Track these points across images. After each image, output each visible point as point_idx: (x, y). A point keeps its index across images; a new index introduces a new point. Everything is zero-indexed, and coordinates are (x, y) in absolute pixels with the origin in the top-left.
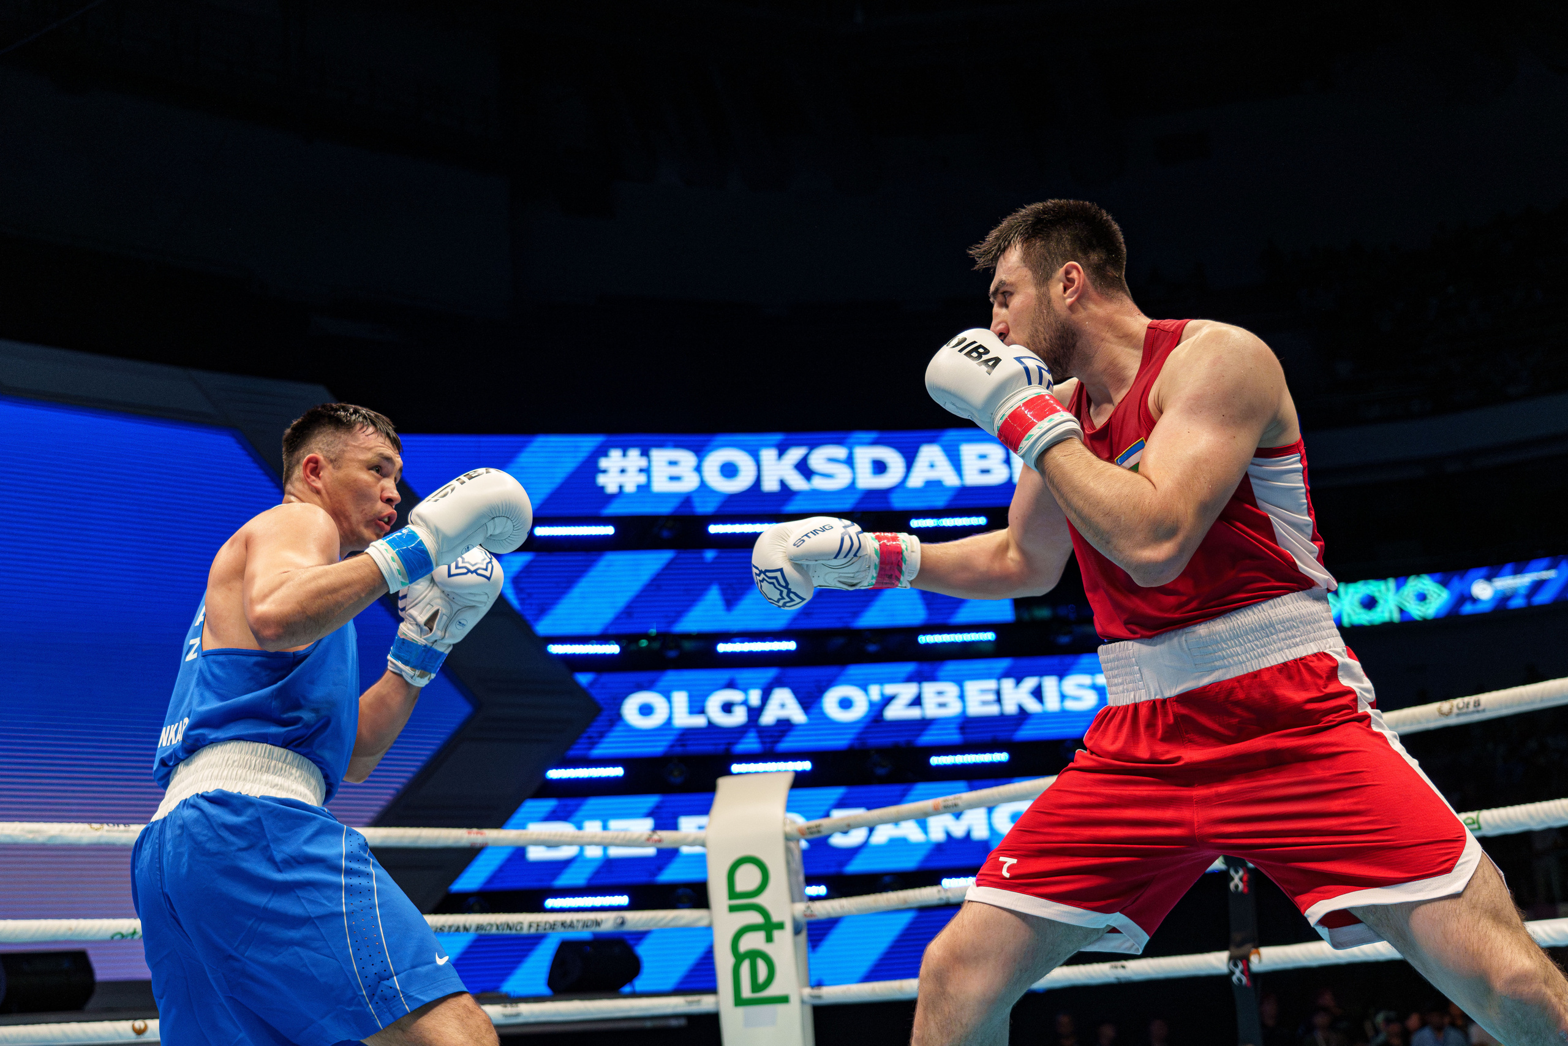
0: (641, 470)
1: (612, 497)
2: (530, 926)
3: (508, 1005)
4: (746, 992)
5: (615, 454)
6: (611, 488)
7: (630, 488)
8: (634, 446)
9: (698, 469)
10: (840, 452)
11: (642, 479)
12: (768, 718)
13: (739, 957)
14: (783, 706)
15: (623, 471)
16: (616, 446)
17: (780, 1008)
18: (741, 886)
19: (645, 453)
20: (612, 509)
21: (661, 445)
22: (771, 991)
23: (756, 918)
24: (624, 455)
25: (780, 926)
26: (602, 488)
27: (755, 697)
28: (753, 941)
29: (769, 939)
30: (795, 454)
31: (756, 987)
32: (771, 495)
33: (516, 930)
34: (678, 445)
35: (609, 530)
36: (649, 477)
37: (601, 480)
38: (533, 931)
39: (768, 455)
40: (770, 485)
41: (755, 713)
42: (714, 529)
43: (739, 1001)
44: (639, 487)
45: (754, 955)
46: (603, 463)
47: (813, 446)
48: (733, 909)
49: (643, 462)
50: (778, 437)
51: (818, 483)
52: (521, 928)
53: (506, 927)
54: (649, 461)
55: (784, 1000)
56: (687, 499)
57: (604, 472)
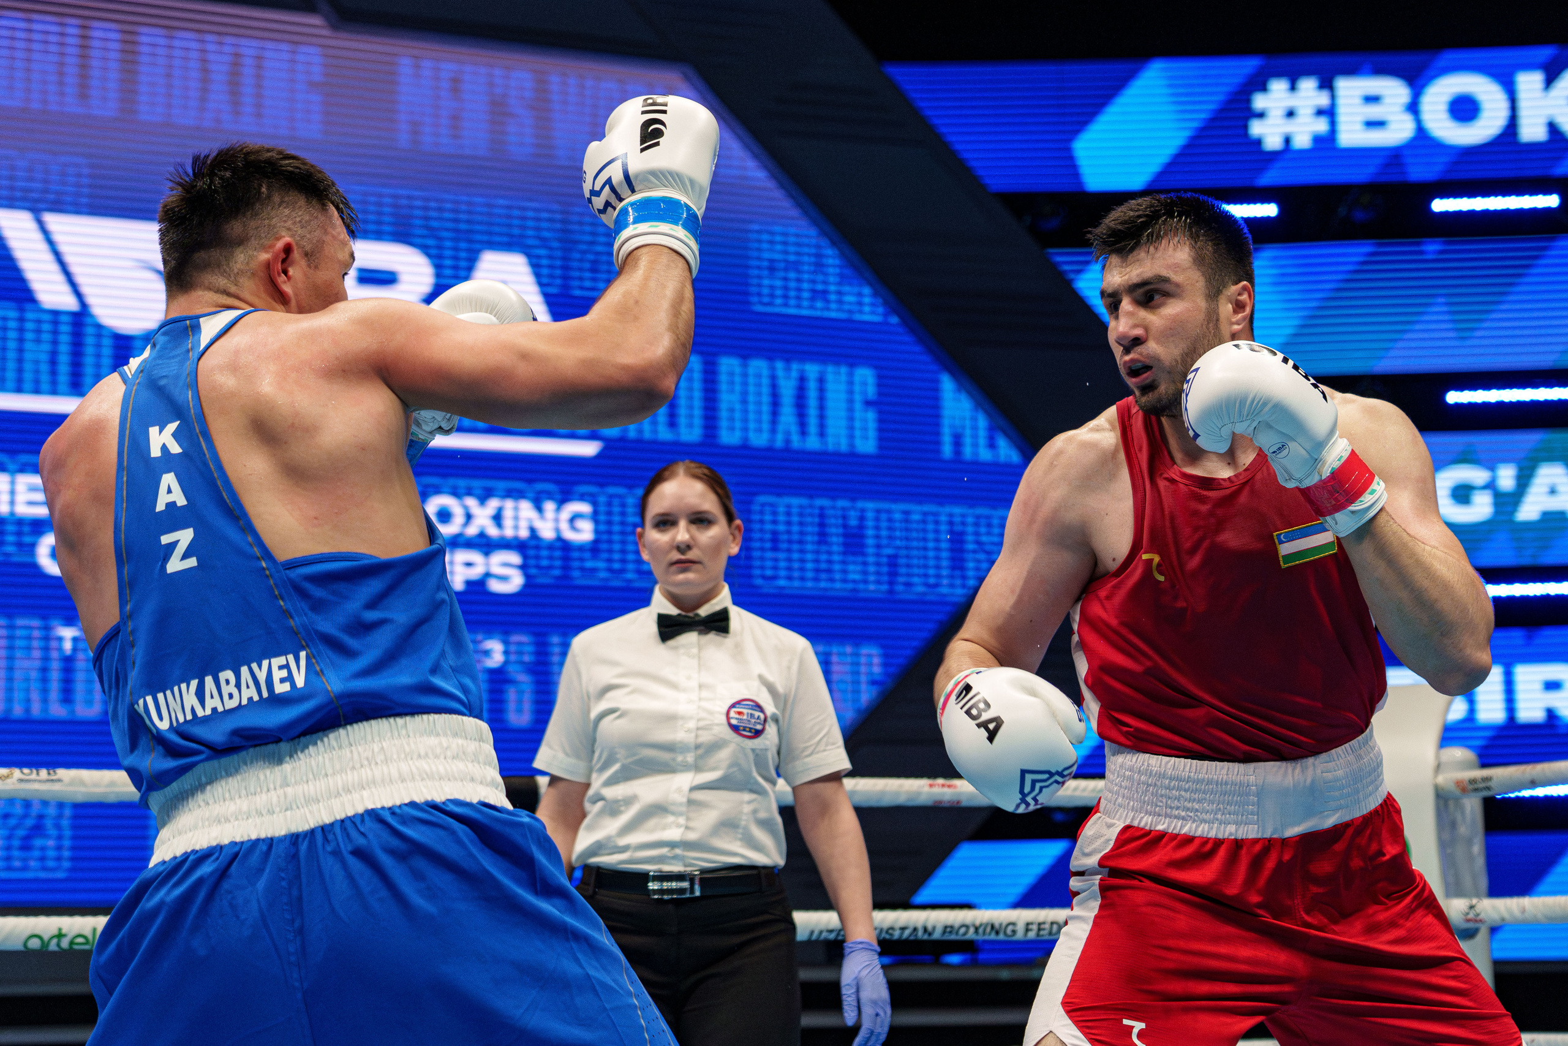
0: (1320, 112)
1: (1274, 155)
2: (1027, 930)
5: (1278, 87)
6: (1272, 142)
7: (1302, 141)
8: (1307, 73)
9: (1413, 108)
11: (1321, 126)
12: (1529, 510)
14: (1553, 491)
15: (1291, 114)
16: (1279, 74)
19: (1327, 84)
20: (1270, 178)
21: (1352, 71)
24: (1293, 88)
26: (1258, 142)
27: (1506, 477)
32: (1533, 147)
34: (1379, 71)
35: (1269, 210)
36: (1333, 123)
37: (1256, 128)
38: (1032, 935)
39: (1529, 82)
40: (1532, 131)
41: (1507, 502)
42: (1439, 205)
44: (1318, 139)
46: (1259, 102)
49: (1323, 100)
50: (1545, 53)
53: (989, 929)
54: (1333, 97)
56: (1394, 156)
57: (1261, 115)
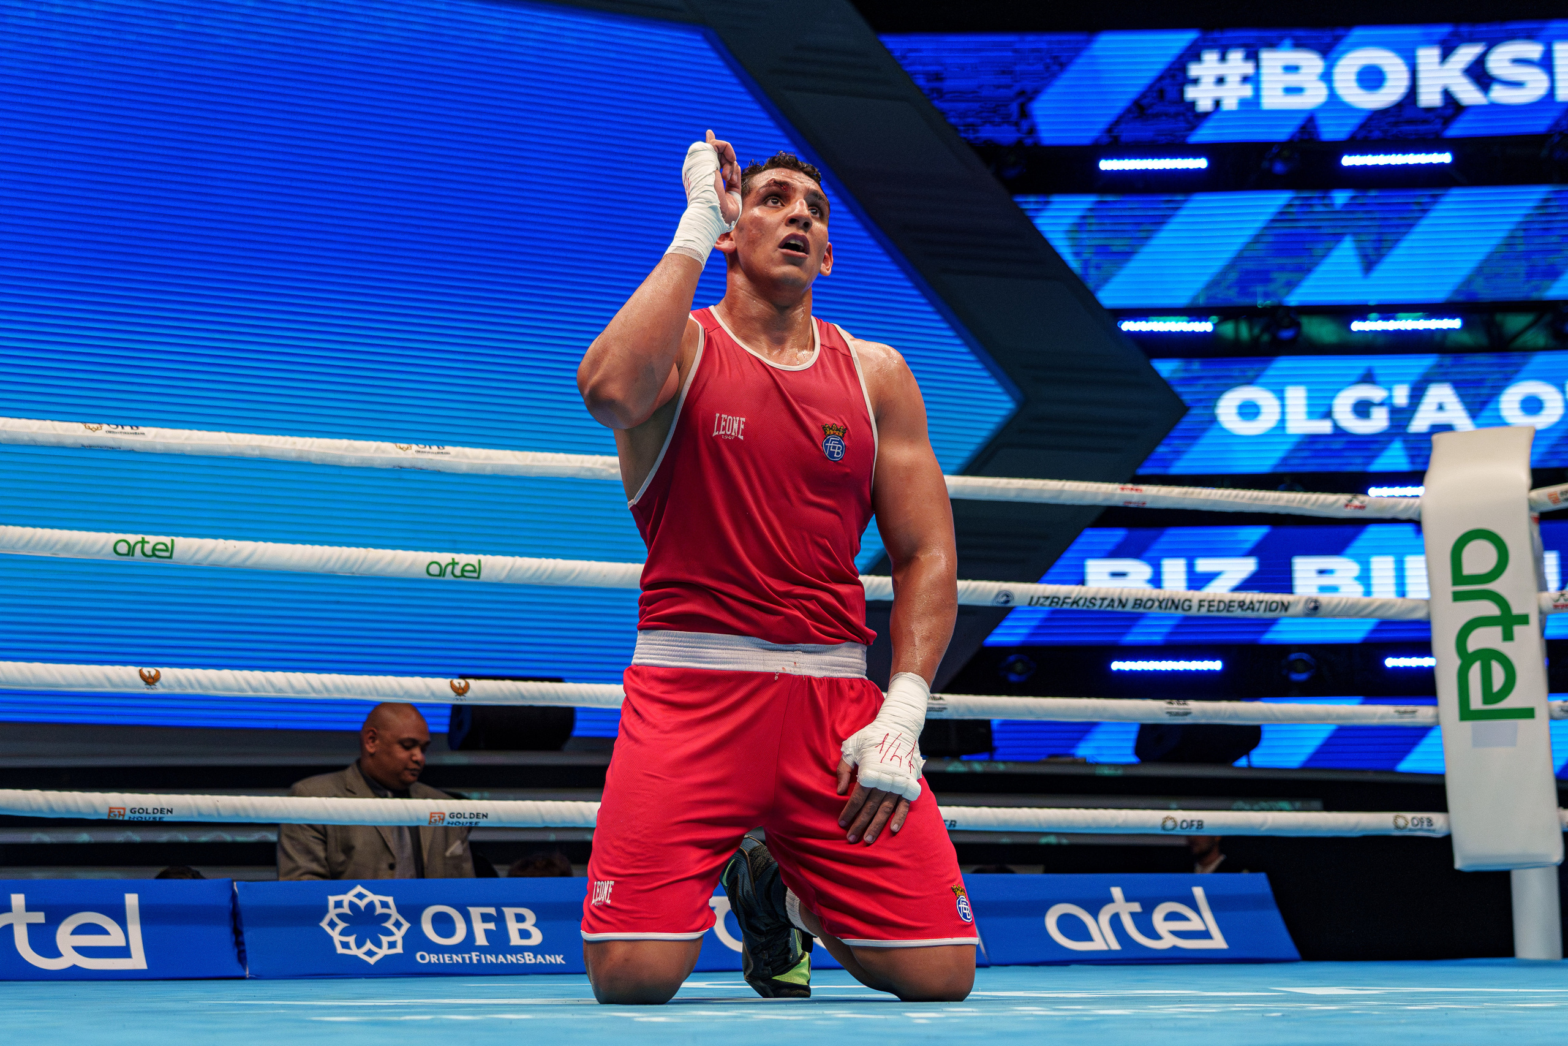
0: (1245, 79)
1: (1206, 115)
3: (1174, 701)
4: (1476, 702)
5: (1210, 58)
6: (1204, 105)
7: (1230, 104)
8: (1236, 46)
9: (1327, 77)
10: (1533, 50)
11: (1247, 91)
12: (1419, 424)
13: (1466, 659)
14: (1441, 407)
15: (1220, 81)
16: (1211, 47)
17: (1523, 723)
18: (1468, 570)
19: (1252, 56)
20: (1203, 134)
21: (1273, 45)
22: (1509, 703)
23: (1490, 609)
25: (1524, 620)
27: (1401, 396)
28: (1485, 638)
29: (1508, 636)
30: (1467, 54)
31: (1489, 696)
32: (1430, 111)
33: (1183, 609)
34: (1299, 44)
35: (1202, 163)
36: (1257, 90)
37: (1190, 93)
39: (1427, 56)
40: (1429, 97)
41: (1400, 416)
42: (1348, 161)
43: (1466, 713)
44: (1243, 102)
45: (1487, 656)
46: (1194, 70)
47: (1492, 43)
48: (1458, 597)
49: (1249, 68)
50: (1444, 30)
51: (1499, 94)
52: (1190, 607)
54: (1257, 67)
55: (1528, 713)
56: (1309, 121)
57: (1195, 81)
